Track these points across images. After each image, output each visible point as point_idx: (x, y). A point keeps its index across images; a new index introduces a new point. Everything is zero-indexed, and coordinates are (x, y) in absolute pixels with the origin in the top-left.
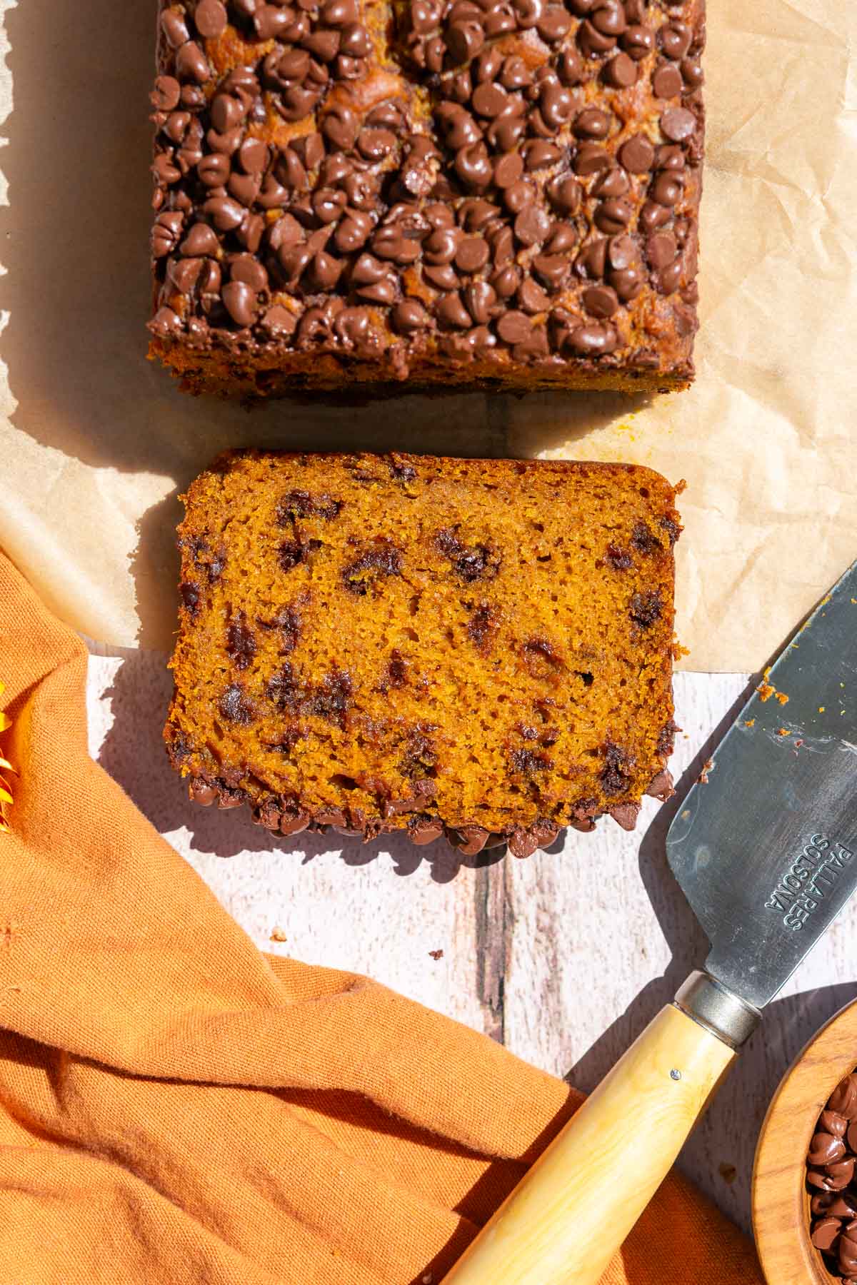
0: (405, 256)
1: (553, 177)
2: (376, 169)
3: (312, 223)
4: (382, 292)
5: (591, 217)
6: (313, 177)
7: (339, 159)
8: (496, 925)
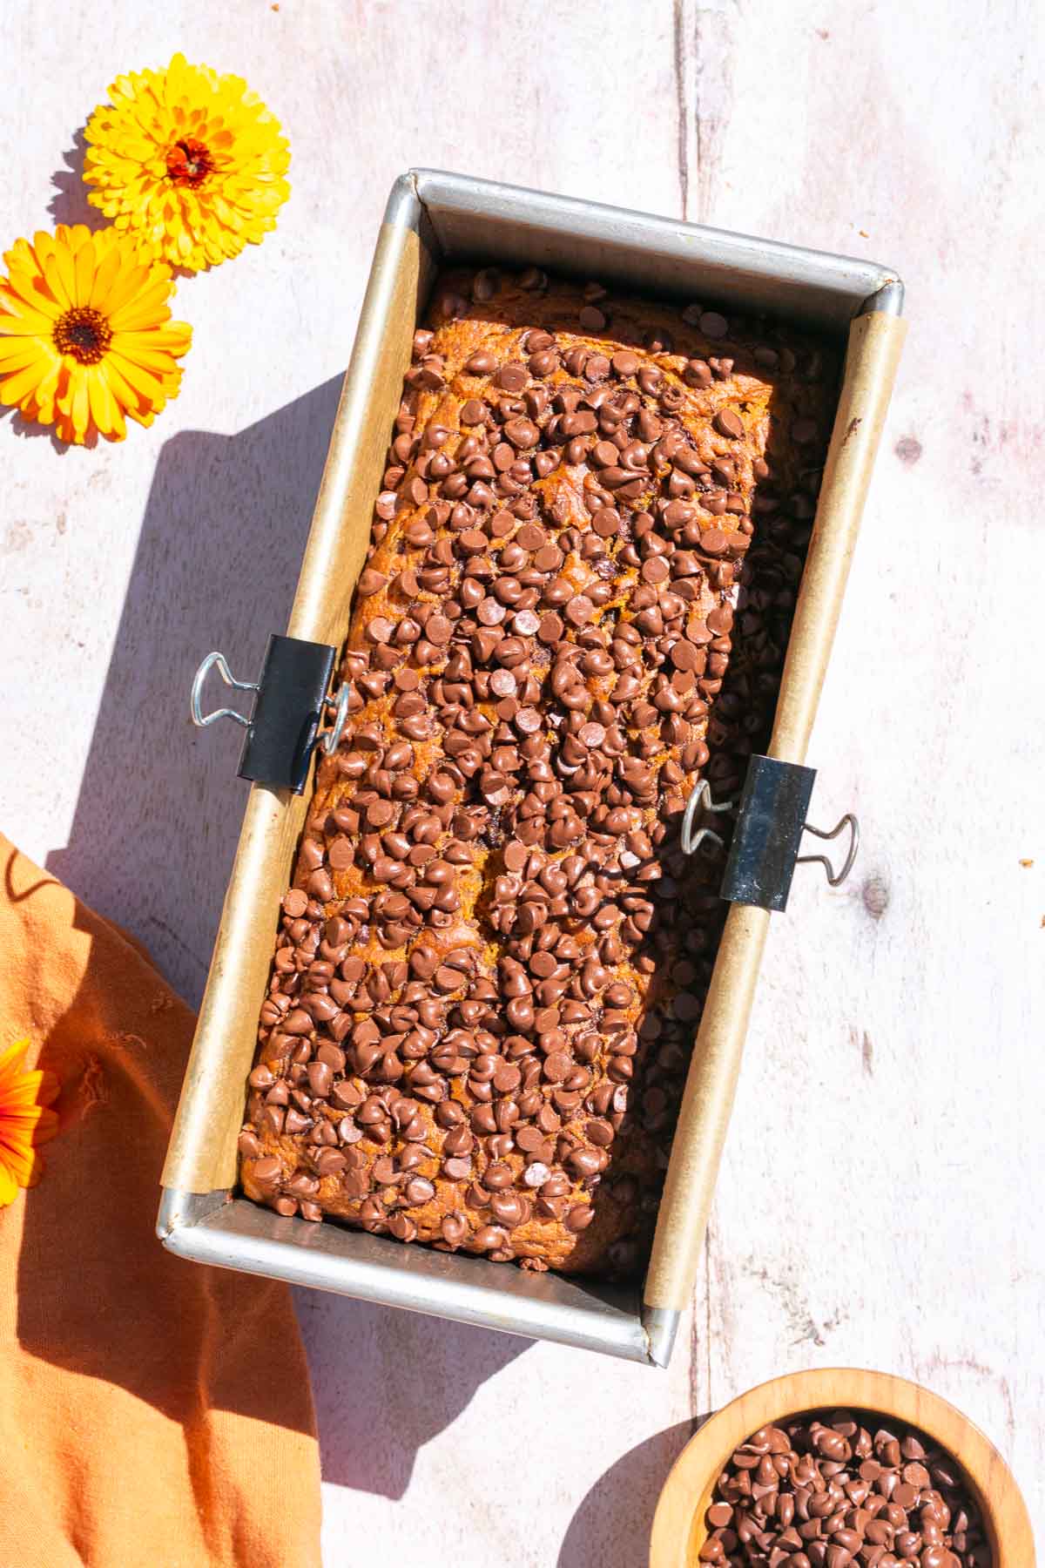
0: (455, 1069)
1: (582, 1031)
2: (445, 999)
3: (386, 1030)
4: (432, 1092)
5: (605, 1066)
6: (395, 995)
7: (417, 985)
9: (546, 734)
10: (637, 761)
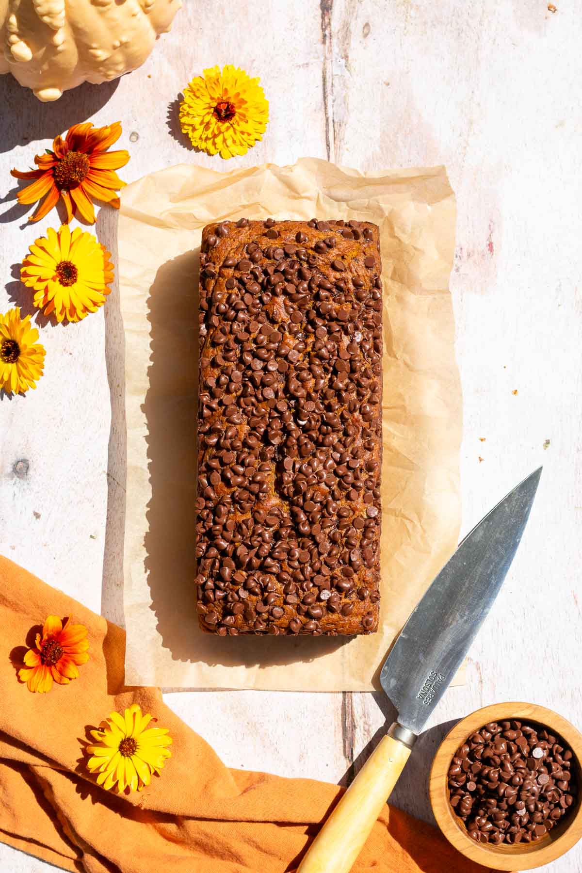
0: (282, 558)
1: (331, 531)
2: (271, 529)
3: (250, 547)
4: (274, 570)
5: (344, 544)
6: (251, 532)
7: (259, 526)
8: (349, 730)
9: (290, 410)
10: (331, 414)
